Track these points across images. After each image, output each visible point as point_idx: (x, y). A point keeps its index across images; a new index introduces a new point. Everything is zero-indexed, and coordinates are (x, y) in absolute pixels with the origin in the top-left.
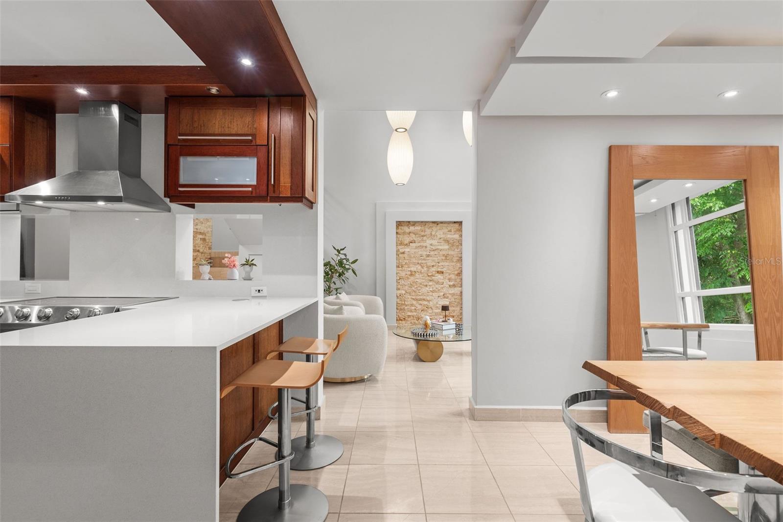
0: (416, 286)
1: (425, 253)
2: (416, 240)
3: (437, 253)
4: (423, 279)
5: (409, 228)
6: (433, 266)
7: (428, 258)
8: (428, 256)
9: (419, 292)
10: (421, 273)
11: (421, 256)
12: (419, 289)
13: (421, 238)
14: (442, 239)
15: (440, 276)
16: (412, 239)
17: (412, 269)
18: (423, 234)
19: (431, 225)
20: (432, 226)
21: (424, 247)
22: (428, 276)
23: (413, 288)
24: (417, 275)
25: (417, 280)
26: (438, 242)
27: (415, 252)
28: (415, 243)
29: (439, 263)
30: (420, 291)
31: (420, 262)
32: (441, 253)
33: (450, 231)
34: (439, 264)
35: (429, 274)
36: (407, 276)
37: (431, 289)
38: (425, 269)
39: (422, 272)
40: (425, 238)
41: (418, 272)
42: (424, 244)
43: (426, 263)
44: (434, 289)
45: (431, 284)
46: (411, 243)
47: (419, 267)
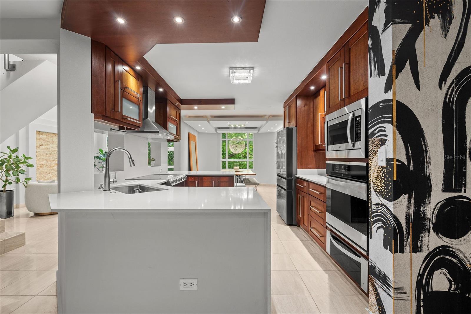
0: (43, 174)
1: (49, 153)
2: (43, 144)
3: (55, 153)
4: (48, 169)
5: (39, 136)
6: (53, 161)
7: (50, 156)
8: (51, 154)
9: (46, 178)
10: (46, 165)
11: (47, 155)
12: (46, 175)
13: (47, 143)
16: (41, 143)
17: (42, 163)
18: (47, 140)
19: (52, 135)
20: (52, 136)
21: (48, 149)
22: (51, 167)
23: (42, 176)
24: (44, 167)
25: (44, 170)
27: (43, 152)
28: (43, 146)
30: (46, 177)
31: (46, 158)
35: (52, 166)
36: (38, 167)
37: (52, 175)
38: (49, 163)
39: (47, 164)
40: (49, 143)
41: (45, 165)
42: (48, 147)
43: (50, 159)
44: (54, 174)
45: (52, 172)
46: (41, 145)
47: (46, 162)
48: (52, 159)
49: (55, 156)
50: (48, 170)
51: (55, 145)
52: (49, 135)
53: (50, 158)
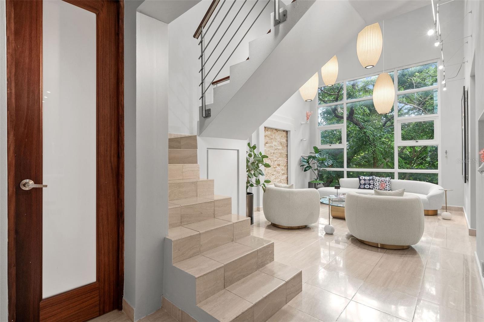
0: (269, 176)
1: (273, 151)
2: (269, 141)
3: (277, 152)
4: (272, 170)
5: (266, 133)
6: (276, 160)
8: (274, 153)
11: (271, 154)
13: (271, 140)
14: (279, 142)
15: (278, 168)
16: (267, 141)
18: (271, 137)
19: (275, 131)
21: (272, 147)
22: (274, 168)
26: (278, 144)
32: (279, 151)
33: (282, 137)
34: (278, 159)
35: (275, 167)
38: (273, 163)
42: (272, 145)
43: (273, 158)
44: (276, 176)
45: (275, 173)
46: (266, 143)
47: (270, 162)
48: (275, 159)
50: (272, 171)
51: (277, 143)
52: (272, 131)
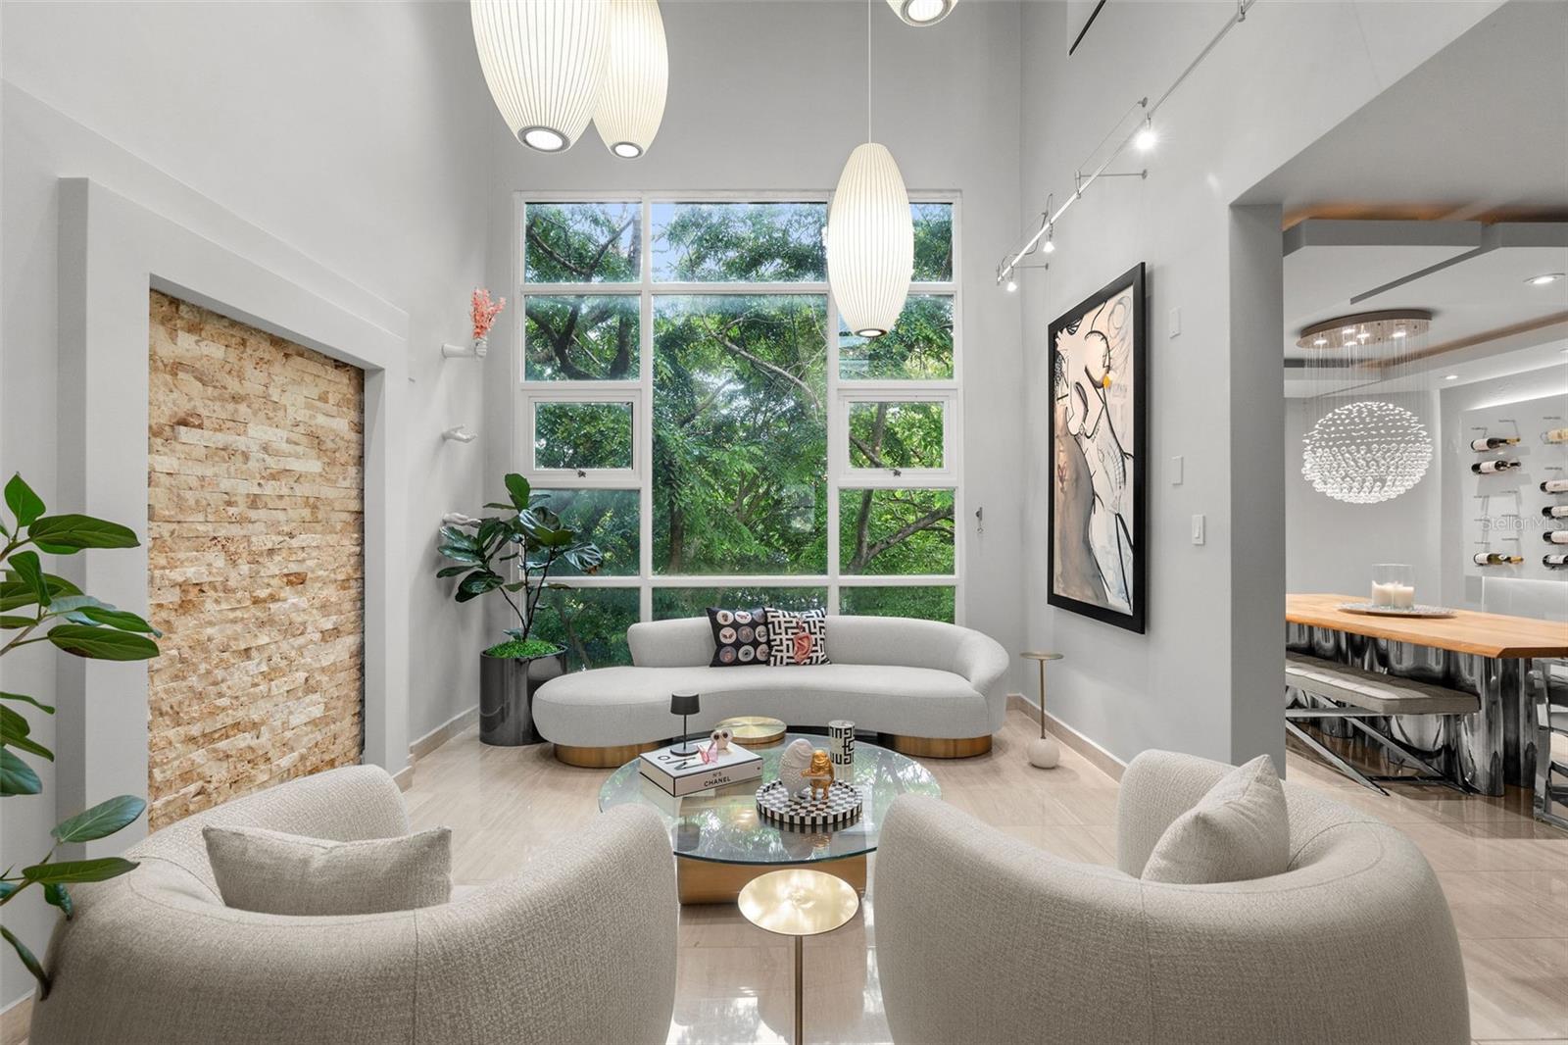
0: (203, 667)
1: (244, 488)
2: (204, 412)
3: (285, 491)
4: (234, 621)
5: (173, 339)
6: (271, 552)
7: (253, 514)
8: (254, 502)
9: (220, 695)
10: (226, 590)
11: (229, 504)
12: (219, 674)
13: (231, 406)
14: (301, 429)
15: (292, 598)
16: (188, 406)
17: (191, 572)
18: (233, 386)
19: (266, 351)
20: (267, 356)
22: (256, 601)
23: (193, 680)
24: (209, 605)
25: (210, 631)
26: (289, 441)
27: (202, 478)
28: (200, 426)
29: (291, 536)
30: (224, 686)
31: (222, 533)
32: (300, 490)
33: (324, 398)
34: (295, 543)
35: (263, 593)
36: (164, 615)
37: (264, 668)
38: (245, 568)
39: (232, 584)
41: (213, 586)
42: (241, 442)
43: (247, 538)
44: (276, 659)
45: (263, 640)
46: (184, 423)
47: (220, 562)
48: (263, 541)
49: (281, 516)
50: (239, 627)
51: (285, 434)
52: (244, 343)
53: (249, 528)
